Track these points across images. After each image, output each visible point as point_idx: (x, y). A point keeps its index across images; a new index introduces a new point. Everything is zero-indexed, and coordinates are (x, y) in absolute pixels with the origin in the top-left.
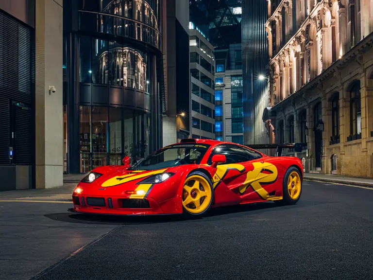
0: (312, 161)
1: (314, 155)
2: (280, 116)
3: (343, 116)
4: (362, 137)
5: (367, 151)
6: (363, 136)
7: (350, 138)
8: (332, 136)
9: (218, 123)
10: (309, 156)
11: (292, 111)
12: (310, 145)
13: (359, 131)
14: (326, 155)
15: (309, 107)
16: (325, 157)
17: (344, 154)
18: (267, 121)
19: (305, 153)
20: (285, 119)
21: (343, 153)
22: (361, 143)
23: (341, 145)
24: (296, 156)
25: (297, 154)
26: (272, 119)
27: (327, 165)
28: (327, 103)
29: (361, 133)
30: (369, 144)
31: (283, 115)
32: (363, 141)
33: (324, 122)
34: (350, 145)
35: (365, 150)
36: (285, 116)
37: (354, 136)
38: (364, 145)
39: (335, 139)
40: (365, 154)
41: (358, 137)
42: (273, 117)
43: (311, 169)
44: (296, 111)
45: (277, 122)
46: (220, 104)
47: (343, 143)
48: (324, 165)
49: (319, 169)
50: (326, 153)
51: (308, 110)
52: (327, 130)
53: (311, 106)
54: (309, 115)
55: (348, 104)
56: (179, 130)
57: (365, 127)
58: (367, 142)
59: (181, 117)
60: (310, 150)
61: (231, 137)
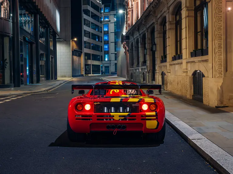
0: (150, 76)
1: (151, 71)
2: (131, 39)
3: (169, 37)
4: (183, 58)
5: (187, 72)
6: (184, 56)
7: (174, 59)
8: (163, 55)
9: (106, 45)
10: (147, 71)
11: (137, 35)
12: (148, 63)
14: (158, 72)
15: (148, 32)
16: (157, 73)
17: (170, 72)
18: (124, 43)
19: (145, 69)
20: (134, 41)
21: (169, 71)
22: (182, 63)
23: (167, 64)
25: (141, 69)
26: (126, 42)
27: (159, 80)
28: (159, 27)
30: (189, 64)
32: (184, 61)
33: (156, 43)
34: (174, 64)
35: (185, 71)
36: (134, 39)
38: (184, 65)
39: (164, 59)
40: (185, 74)
41: (180, 57)
42: (127, 40)
44: (140, 35)
45: (130, 44)
46: (107, 33)
47: (169, 62)
48: (156, 80)
49: (154, 83)
50: (158, 70)
51: (146, 33)
52: (159, 50)
53: (149, 30)
54: (147, 38)
55: (174, 26)
56: (73, 50)
57: (185, 48)
58: (187, 63)
59: (74, 41)
60: (148, 66)
61: (114, 54)
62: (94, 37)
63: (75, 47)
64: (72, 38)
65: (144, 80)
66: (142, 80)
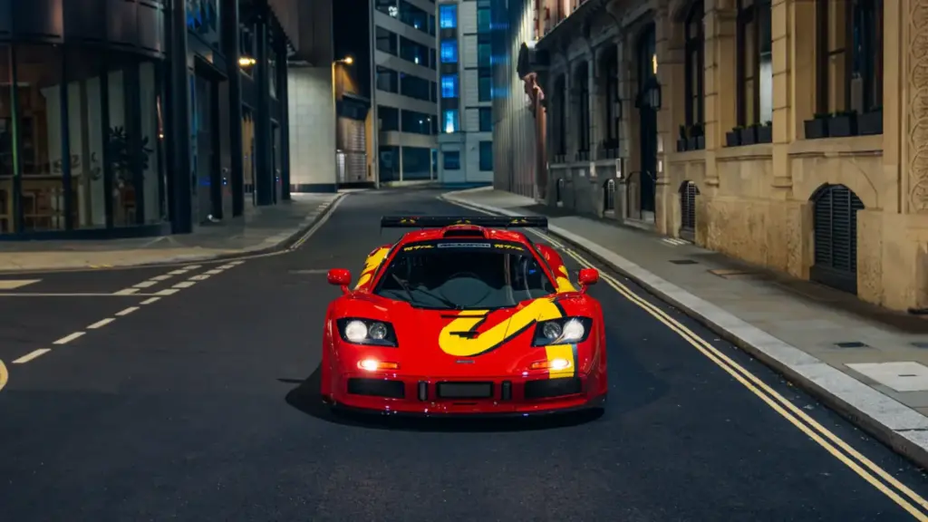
0: (633, 192)
1: (637, 176)
2: (558, 64)
3: (715, 65)
4: (774, 141)
5: (791, 187)
6: (779, 133)
7: (735, 139)
8: (683, 123)
9: (447, 79)
10: (622, 177)
11: (582, 49)
12: (626, 147)
13: (766, 115)
14: (666, 181)
15: (624, 40)
16: (665, 187)
17: (717, 185)
18: (528, 76)
19: (613, 168)
20: (569, 72)
21: (715, 181)
22: (770, 157)
23: (708, 155)
24: (593, 171)
25: (597, 168)
26: (539, 73)
27: (670, 209)
28: (672, 25)
29: (770, 124)
30: (798, 163)
31: (563, 62)
32: (779, 151)
33: (662, 83)
34: (736, 159)
35: (784, 183)
36: (569, 64)
37: (749, 131)
38: (779, 165)
39: (692, 136)
40: (782, 195)
41: (761, 134)
42: (541, 68)
43: (628, 214)
44: (593, 50)
45: (552, 80)
46: (451, 36)
47: (715, 150)
48: (661, 208)
49: (649, 217)
50: (666, 174)
51: (620, 48)
52: (670, 106)
53: (630, 36)
54: (623, 60)
55: (732, 27)
56: (341, 98)
57: (784, 104)
58: (792, 156)
59: (345, 65)
60: (625, 161)
61: (477, 111)
62: (408, 48)
63: (348, 87)
64: (339, 56)
65: (607, 207)
66: (601, 207)
